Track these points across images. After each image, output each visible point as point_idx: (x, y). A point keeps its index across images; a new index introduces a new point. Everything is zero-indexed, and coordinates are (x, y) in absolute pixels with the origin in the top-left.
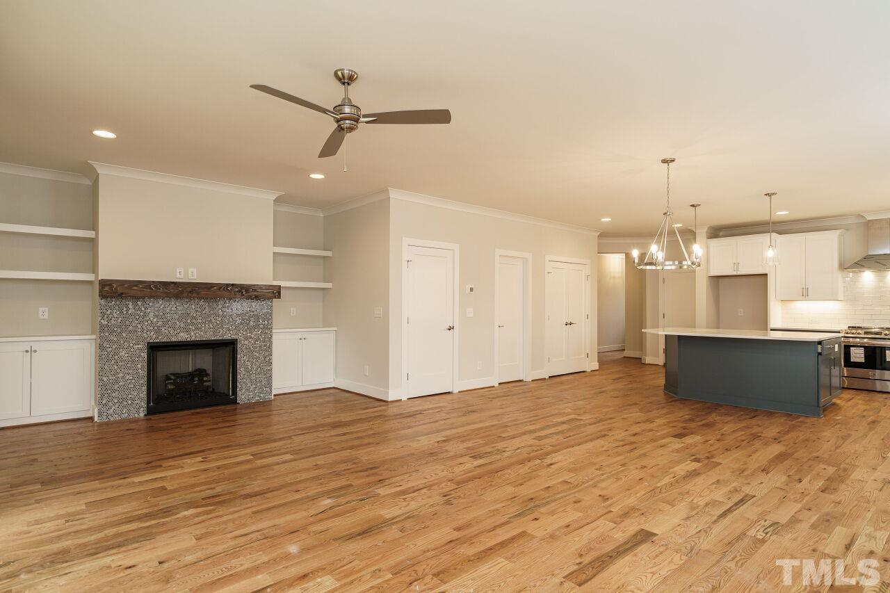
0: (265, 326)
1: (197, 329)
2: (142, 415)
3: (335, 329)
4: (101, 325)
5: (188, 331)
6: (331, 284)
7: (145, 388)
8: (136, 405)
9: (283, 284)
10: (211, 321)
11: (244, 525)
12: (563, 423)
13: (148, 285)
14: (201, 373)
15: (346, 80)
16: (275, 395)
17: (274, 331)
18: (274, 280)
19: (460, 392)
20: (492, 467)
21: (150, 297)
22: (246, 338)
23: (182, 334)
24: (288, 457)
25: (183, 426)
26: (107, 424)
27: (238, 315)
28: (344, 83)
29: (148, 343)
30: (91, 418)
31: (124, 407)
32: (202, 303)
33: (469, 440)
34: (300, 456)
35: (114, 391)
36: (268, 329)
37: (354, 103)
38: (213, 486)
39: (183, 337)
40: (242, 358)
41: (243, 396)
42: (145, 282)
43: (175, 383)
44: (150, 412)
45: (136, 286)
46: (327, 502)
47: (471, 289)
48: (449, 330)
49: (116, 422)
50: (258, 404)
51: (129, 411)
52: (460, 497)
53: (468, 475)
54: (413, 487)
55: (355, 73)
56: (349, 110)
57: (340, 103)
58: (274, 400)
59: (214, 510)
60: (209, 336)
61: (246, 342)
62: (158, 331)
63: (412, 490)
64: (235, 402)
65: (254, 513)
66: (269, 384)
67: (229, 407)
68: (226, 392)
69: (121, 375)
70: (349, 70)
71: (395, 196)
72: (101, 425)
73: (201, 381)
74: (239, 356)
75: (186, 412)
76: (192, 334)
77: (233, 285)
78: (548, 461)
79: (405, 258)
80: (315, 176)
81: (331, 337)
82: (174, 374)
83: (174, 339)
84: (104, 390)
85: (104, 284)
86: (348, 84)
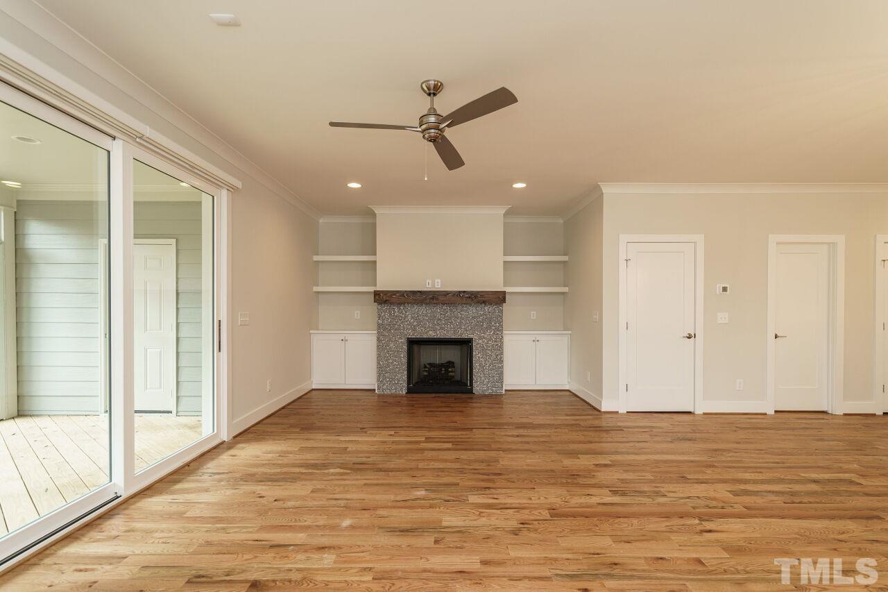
0: (497, 328)
1: (441, 328)
2: (404, 393)
3: (570, 332)
4: (379, 324)
5: (435, 331)
6: (567, 288)
7: (406, 373)
8: (400, 386)
9: (508, 289)
10: (451, 323)
11: (347, 492)
12: (815, 481)
13: (402, 294)
14: (450, 364)
15: (434, 90)
16: (506, 390)
17: (505, 332)
18: (504, 286)
19: (704, 414)
20: (620, 509)
21: (408, 303)
22: (480, 338)
23: (431, 332)
24: (449, 446)
25: (416, 406)
26: (383, 395)
27: (473, 318)
28: (429, 94)
29: (408, 338)
30: (374, 390)
31: (393, 385)
32: (445, 307)
33: (634, 471)
34: (459, 447)
35: (387, 373)
36: (499, 329)
37: (438, 112)
38: (370, 455)
39: (431, 334)
40: (476, 354)
41: (478, 388)
42: (401, 291)
43: (428, 372)
44: (410, 391)
45: (395, 295)
46: (421, 493)
47: (725, 289)
48: (689, 338)
49: (388, 396)
50: (490, 396)
51: (396, 389)
52: (536, 530)
53: (584, 509)
54: (505, 504)
55: (438, 81)
56: (433, 119)
57: (426, 113)
58: (505, 395)
59: (348, 473)
60: (450, 335)
61: (481, 341)
62: (414, 330)
63: (501, 506)
64: (471, 392)
65: (365, 484)
66: (501, 380)
67: (464, 396)
68: (465, 381)
69: (391, 361)
70: (435, 81)
71: (608, 190)
72: (379, 396)
73: (447, 371)
74: (474, 353)
75: (433, 395)
76: (438, 332)
77: (464, 292)
78: (709, 525)
79: (623, 257)
80: (519, 186)
81: (566, 340)
82: (429, 364)
83: (425, 336)
84: (381, 371)
85: (377, 294)
86: (435, 94)
